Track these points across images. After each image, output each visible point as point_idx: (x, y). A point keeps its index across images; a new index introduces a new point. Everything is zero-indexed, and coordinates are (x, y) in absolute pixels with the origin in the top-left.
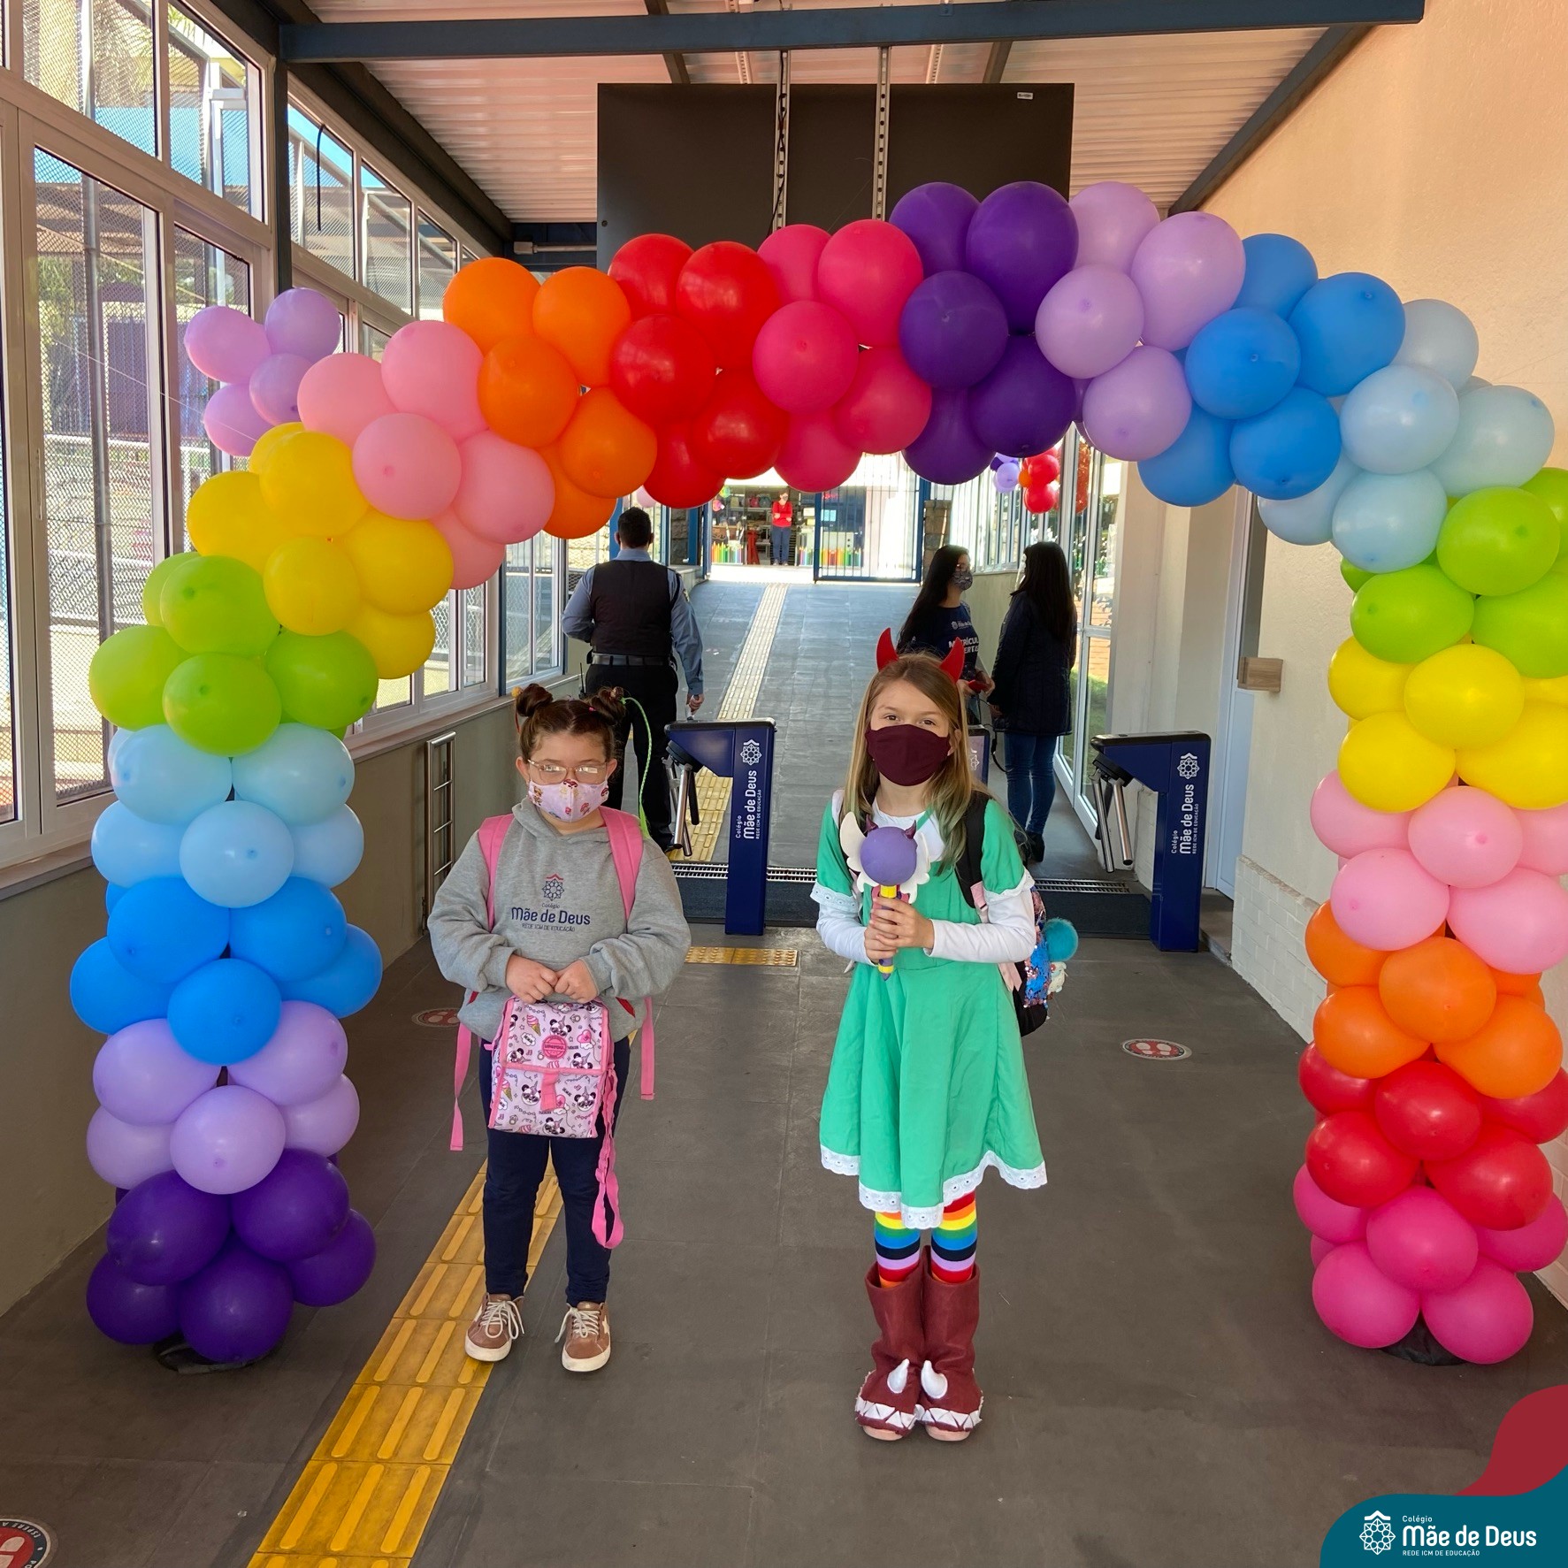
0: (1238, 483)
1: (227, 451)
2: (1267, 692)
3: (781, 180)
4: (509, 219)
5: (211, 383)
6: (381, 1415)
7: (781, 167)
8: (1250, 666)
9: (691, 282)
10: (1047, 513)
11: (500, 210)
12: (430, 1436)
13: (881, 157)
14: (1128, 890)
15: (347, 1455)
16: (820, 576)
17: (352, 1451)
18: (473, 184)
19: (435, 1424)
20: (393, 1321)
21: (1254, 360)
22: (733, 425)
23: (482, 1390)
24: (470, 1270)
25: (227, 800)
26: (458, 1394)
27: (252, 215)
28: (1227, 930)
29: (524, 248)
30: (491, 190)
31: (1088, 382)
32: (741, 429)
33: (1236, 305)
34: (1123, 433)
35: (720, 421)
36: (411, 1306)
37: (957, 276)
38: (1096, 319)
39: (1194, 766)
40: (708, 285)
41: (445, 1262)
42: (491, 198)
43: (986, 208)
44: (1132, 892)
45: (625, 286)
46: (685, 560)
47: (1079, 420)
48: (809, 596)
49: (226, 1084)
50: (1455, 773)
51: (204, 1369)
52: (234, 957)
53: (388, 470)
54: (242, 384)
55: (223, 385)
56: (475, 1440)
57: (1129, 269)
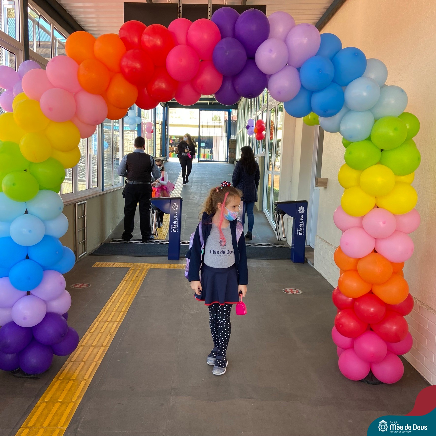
2: (323, 188)
6: (45, 412)
8: (319, 180)
10: (262, 140)
12: (60, 419)
14: (285, 246)
15: (33, 426)
16: (200, 160)
17: (35, 424)
19: (62, 415)
20: (53, 381)
23: (79, 403)
26: (71, 404)
27: (16, 40)
28: (312, 257)
36: (59, 376)
39: (303, 210)
41: (72, 361)
44: (286, 247)
48: (197, 166)
50: (376, 204)
54: (10, 90)
55: (5, 90)
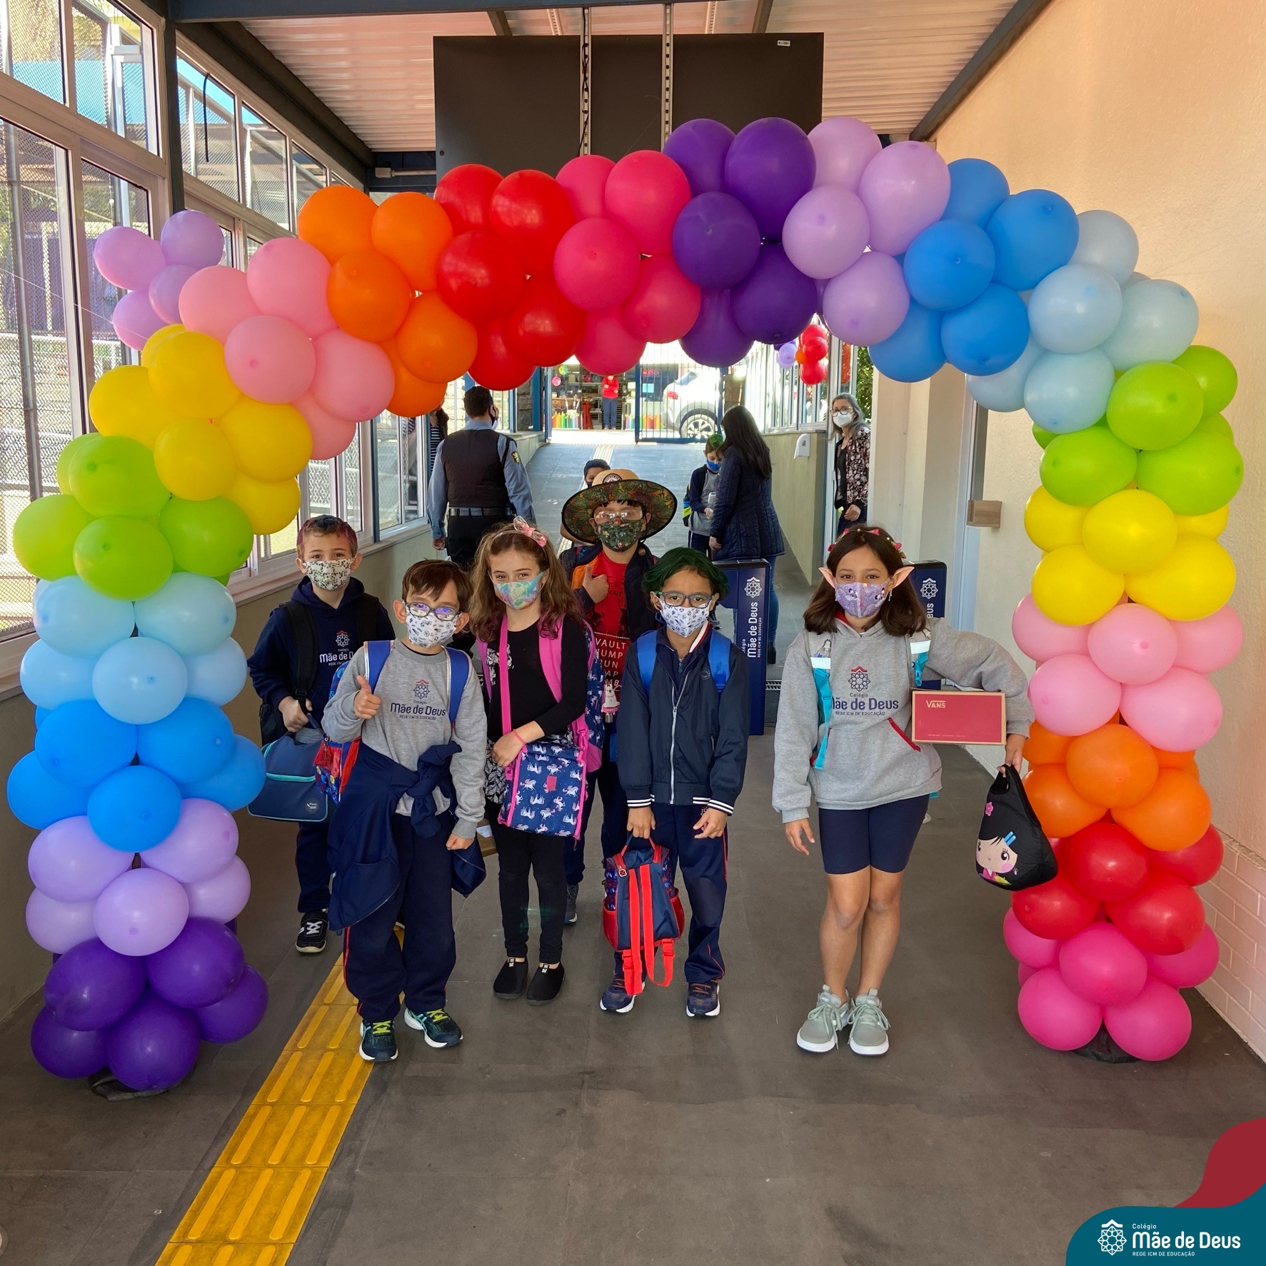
0: (948, 362)
1: (135, 348)
2: (990, 528)
3: (586, 116)
4: (371, 149)
5: (120, 291)
6: (272, 1129)
7: (586, 104)
8: (976, 507)
9: (501, 203)
10: (819, 384)
11: (363, 142)
12: (310, 1144)
13: (668, 95)
15: (244, 1162)
16: (640, 438)
17: (247, 1160)
18: (339, 120)
19: (314, 1136)
20: (284, 1053)
21: (957, 263)
22: (539, 322)
23: (354, 1107)
24: (348, 1009)
25: (131, 637)
26: (334, 1112)
27: (150, 151)
29: (384, 173)
30: (354, 125)
31: (827, 282)
32: (545, 325)
33: (944, 217)
34: (855, 323)
35: (529, 318)
36: (298, 1041)
37: (715, 195)
38: (831, 231)
39: (933, 589)
40: (515, 206)
41: (326, 1004)
42: (354, 131)
43: (740, 139)
45: (448, 208)
46: (530, 427)
47: (821, 313)
48: (632, 455)
49: (140, 867)
50: (1125, 593)
51: (129, 1096)
52: (142, 764)
53: (253, 363)
54: (143, 292)
55: (129, 291)
56: (347, 1149)
57: (858, 190)
